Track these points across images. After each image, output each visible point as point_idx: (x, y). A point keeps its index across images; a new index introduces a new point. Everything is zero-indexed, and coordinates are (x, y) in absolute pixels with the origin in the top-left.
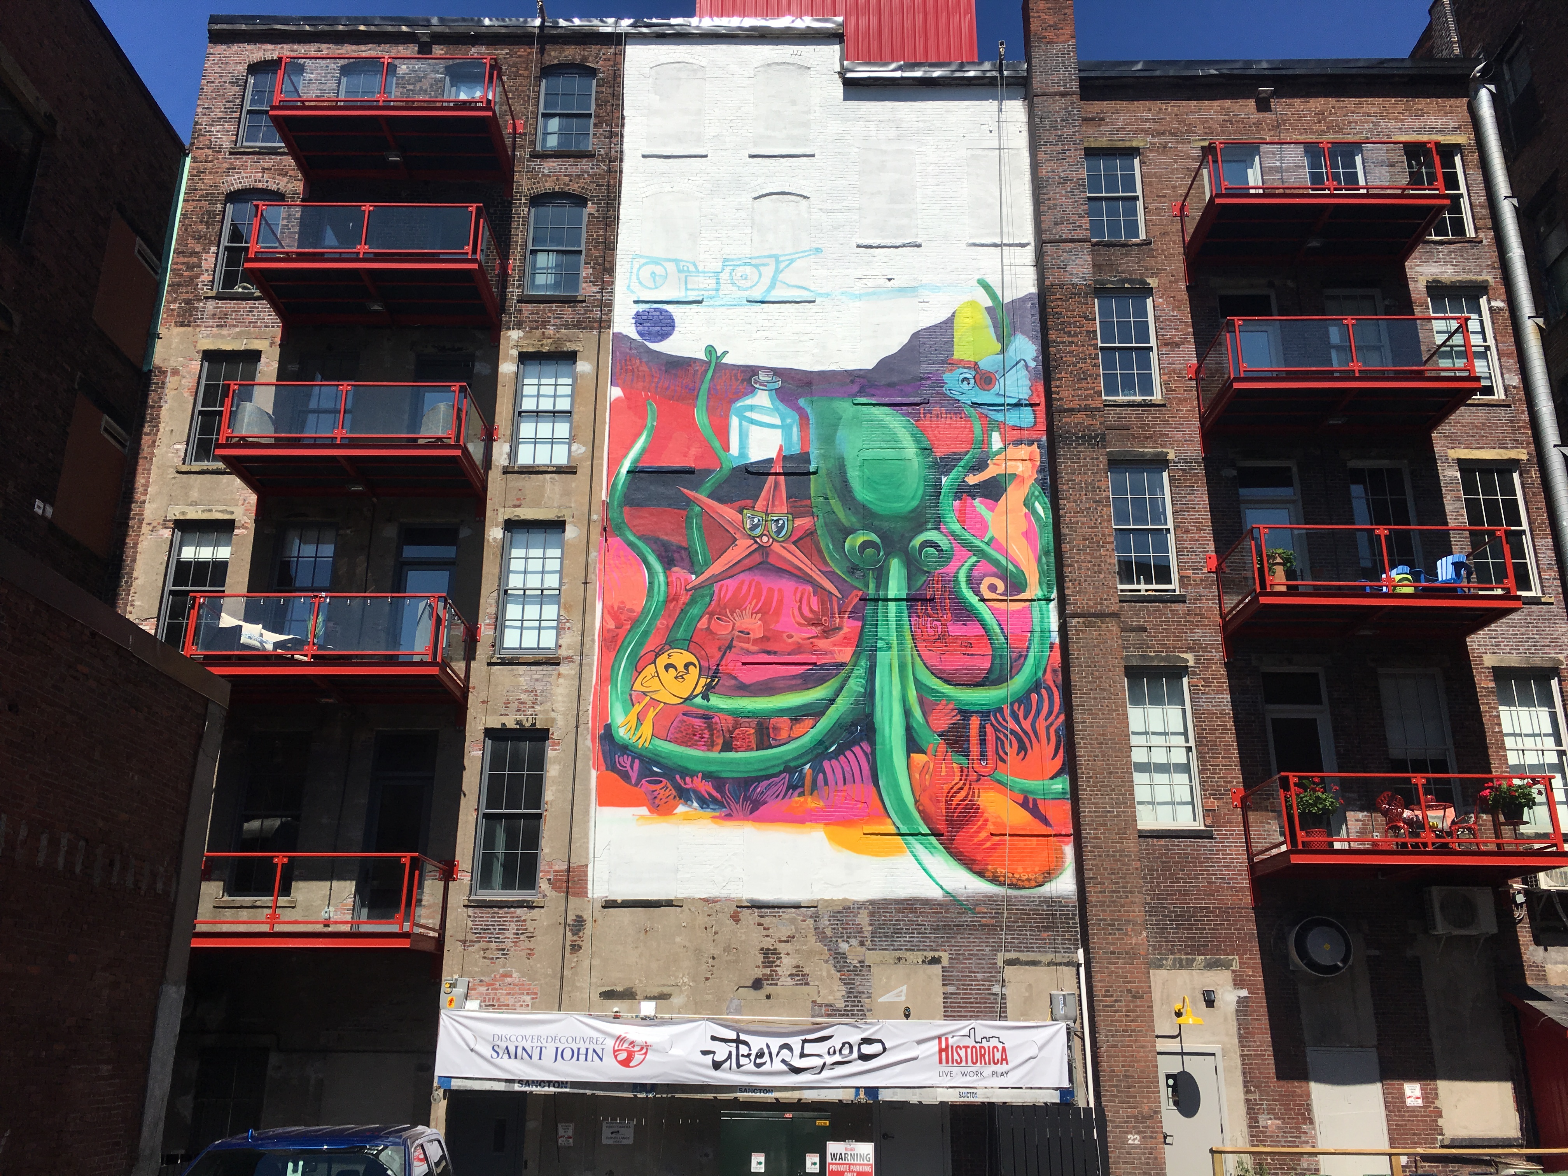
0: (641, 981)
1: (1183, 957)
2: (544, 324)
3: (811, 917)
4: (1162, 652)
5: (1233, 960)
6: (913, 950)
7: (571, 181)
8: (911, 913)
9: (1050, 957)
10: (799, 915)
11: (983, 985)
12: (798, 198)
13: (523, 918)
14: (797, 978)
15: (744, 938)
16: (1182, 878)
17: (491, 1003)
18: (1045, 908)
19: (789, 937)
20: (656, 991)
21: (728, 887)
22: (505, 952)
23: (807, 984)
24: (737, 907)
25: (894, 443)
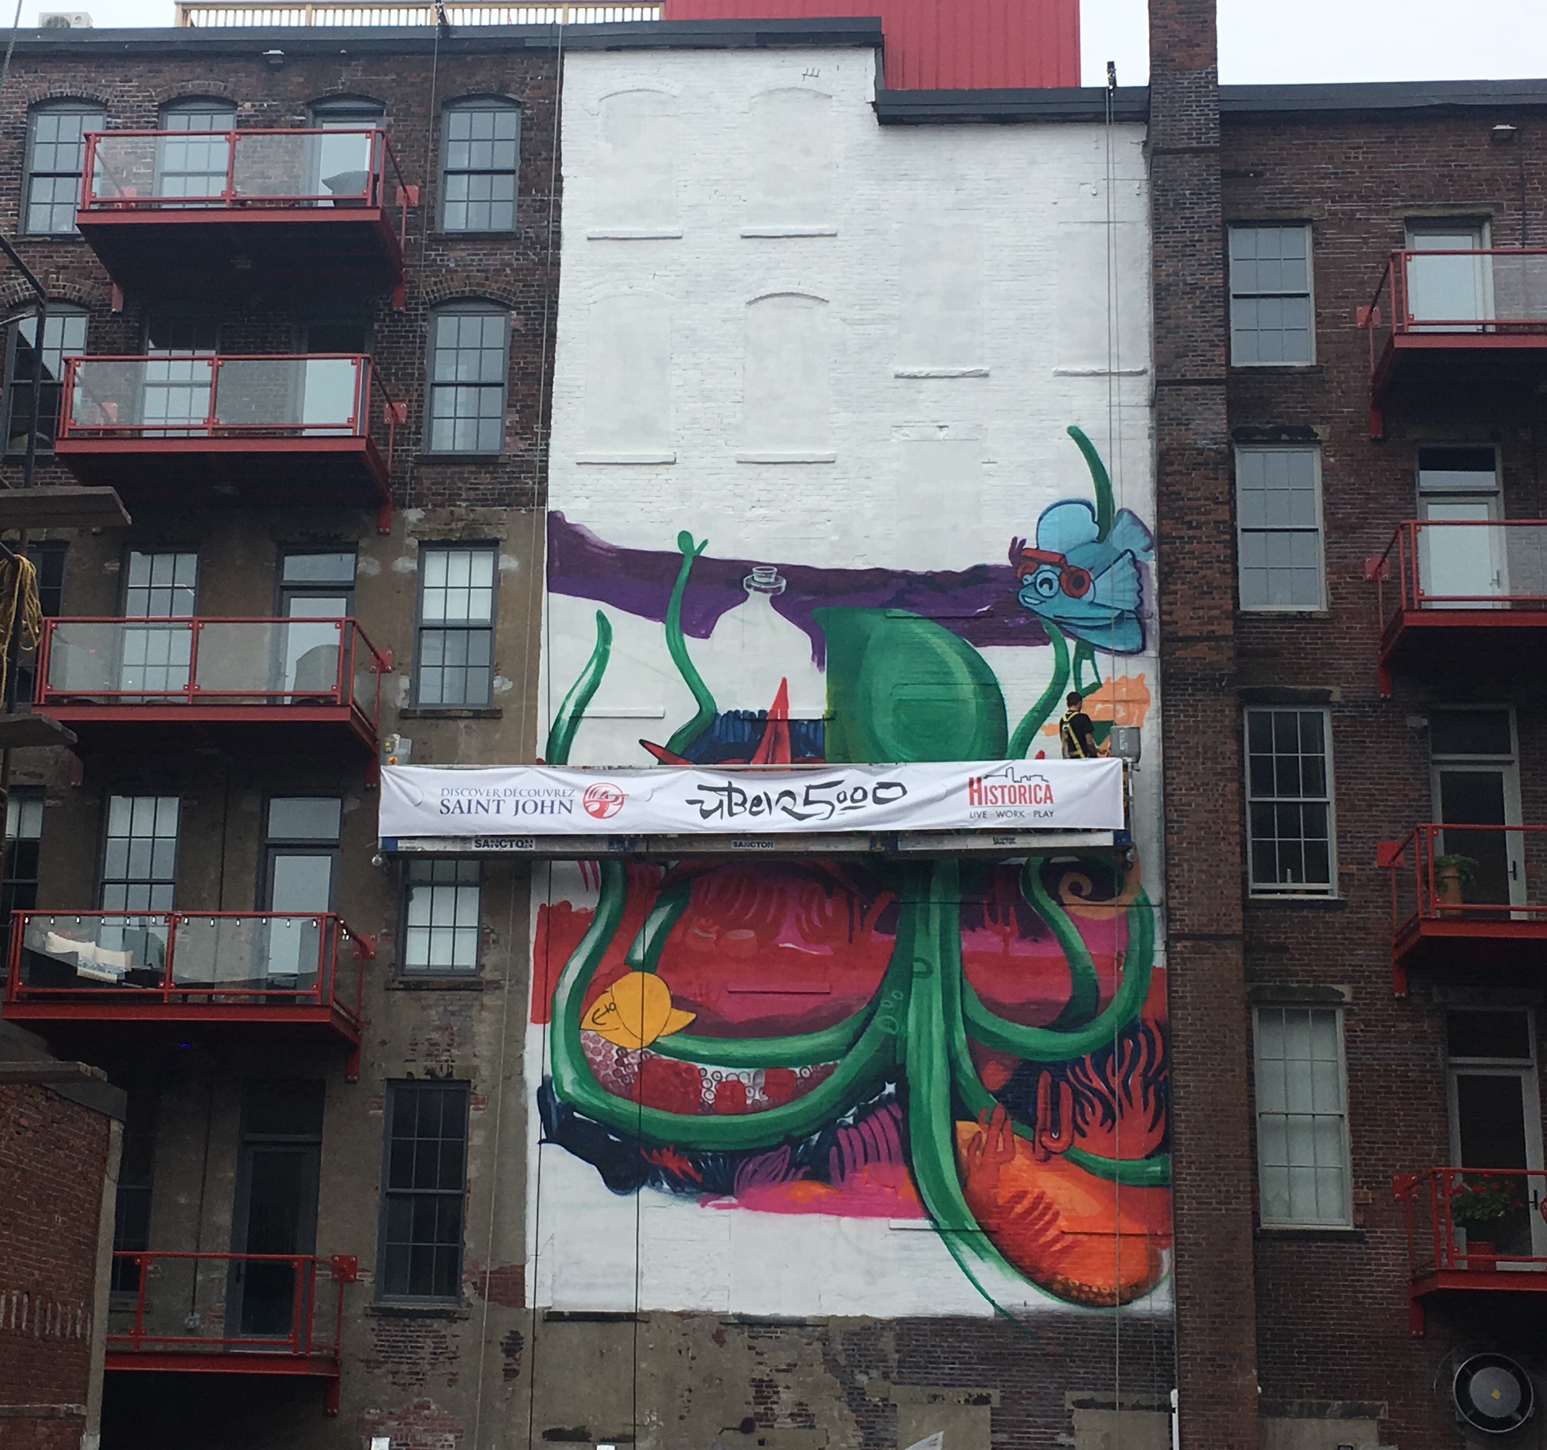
0: (595, 1417)
1: (1314, 1401)
2: (452, 500)
3: (818, 1339)
4: (1308, 982)
5: (1381, 1406)
6: (953, 1385)
7: (487, 279)
8: (951, 1336)
9: (1135, 1398)
10: (801, 1336)
11: (1045, 1433)
12: (810, 302)
13: (442, 1333)
14: (799, 1419)
15: (730, 1365)
16: (1318, 1296)
17: (404, 1441)
18: (1131, 1333)
19: (789, 1365)
20: (616, 1432)
21: (709, 1297)
22: (420, 1377)
23: (812, 1427)
24: (721, 1323)
25: (944, 677)
